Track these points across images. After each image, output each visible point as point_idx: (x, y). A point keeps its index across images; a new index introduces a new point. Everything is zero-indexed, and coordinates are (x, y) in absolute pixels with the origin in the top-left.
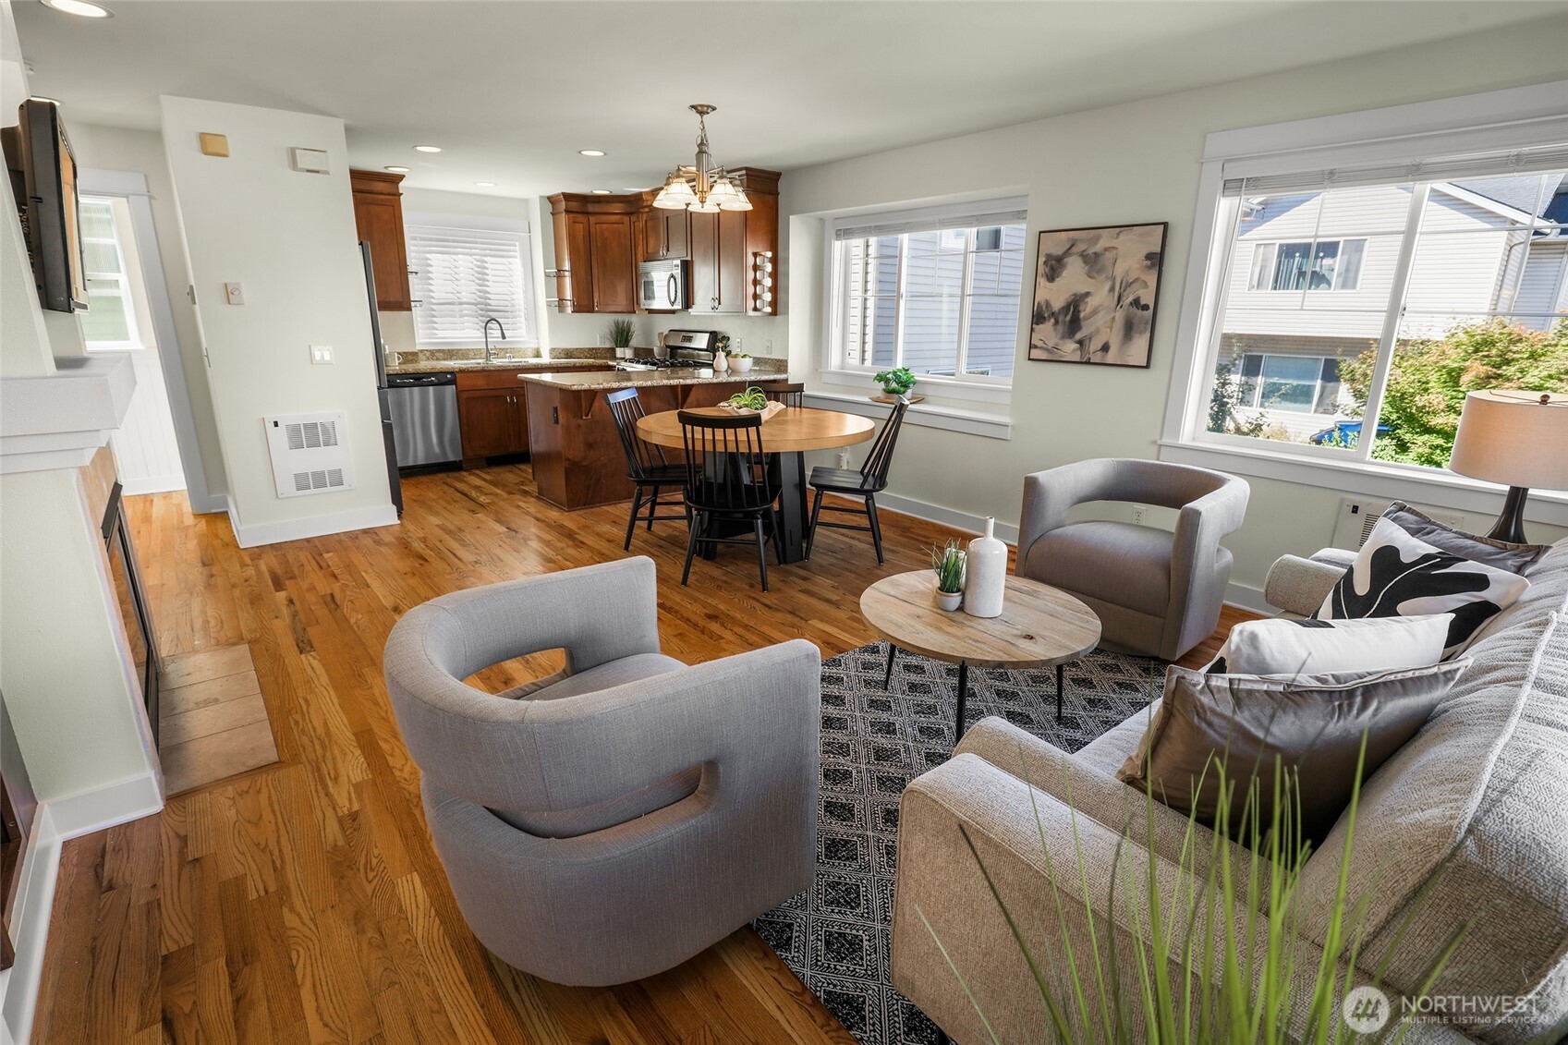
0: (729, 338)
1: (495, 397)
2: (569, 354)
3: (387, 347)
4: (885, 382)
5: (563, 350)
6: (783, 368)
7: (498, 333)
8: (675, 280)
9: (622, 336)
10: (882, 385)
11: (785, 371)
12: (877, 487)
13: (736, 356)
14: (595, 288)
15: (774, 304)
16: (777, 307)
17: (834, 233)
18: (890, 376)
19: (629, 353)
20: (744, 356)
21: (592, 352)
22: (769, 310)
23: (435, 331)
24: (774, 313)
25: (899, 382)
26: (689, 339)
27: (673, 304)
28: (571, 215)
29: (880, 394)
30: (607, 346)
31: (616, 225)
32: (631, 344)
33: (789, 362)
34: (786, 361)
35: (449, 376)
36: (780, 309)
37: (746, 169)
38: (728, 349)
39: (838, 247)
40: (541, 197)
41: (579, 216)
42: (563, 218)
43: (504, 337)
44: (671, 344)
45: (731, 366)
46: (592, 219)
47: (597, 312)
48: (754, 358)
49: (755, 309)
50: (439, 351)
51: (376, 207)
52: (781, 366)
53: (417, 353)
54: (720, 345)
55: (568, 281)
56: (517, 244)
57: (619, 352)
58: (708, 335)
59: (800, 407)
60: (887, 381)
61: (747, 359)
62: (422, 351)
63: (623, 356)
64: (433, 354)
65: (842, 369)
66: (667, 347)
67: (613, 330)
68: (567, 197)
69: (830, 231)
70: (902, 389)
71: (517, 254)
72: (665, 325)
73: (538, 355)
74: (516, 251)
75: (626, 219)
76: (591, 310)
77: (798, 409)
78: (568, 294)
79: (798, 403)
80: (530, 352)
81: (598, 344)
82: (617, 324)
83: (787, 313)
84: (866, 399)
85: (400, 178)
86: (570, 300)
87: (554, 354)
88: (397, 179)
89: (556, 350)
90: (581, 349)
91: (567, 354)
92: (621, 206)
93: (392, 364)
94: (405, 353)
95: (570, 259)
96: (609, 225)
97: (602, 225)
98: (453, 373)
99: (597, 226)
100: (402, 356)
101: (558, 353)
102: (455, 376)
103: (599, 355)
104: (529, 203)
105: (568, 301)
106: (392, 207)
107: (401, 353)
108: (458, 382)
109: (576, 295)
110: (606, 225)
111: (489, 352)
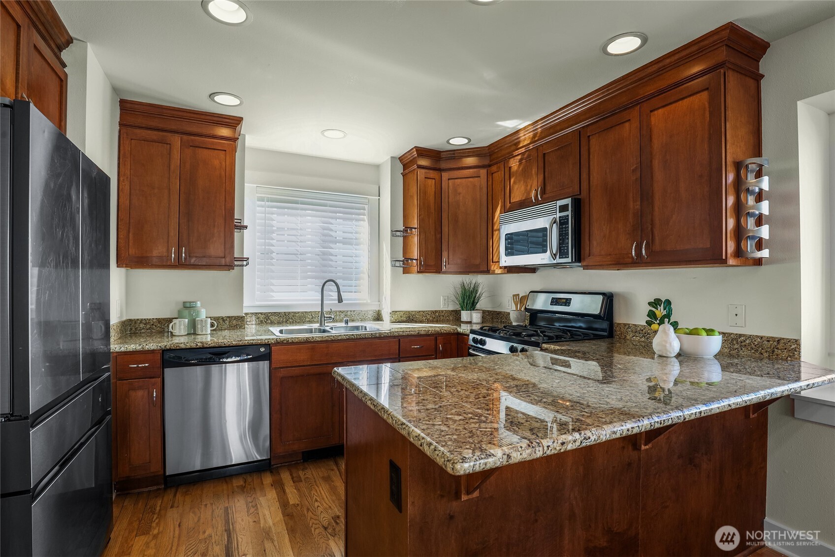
1: (320, 374)
3: (203, 311)
5: (405, 312)
7: (335, 295)
9: (469, 299)
14: (444, 247)
19: (475, 316)
21: (436, 315)
22: (766, 254)
23: (272, 294)
26: (564, 302)
27: (555, 255)
28: (422, 172)
30: (451, 308)
31: (471, 179)
32: (478, 306)
33: (802, 341)
34: (797, 340)
35: (262, 350)
37: (731, 26)
40: (393, 158)
41: (431, 172)
43: (340, 300)
44: (534, 309)
46: (446, 176)
47: (445, 273)
48: (724, 334)
49: (737, 255)
50: (274, 314)
51: (206, 152)
52: (781, 347)
53: (242, 318)
55: (415, 240)
56: (366, 207)
57: (465, 315)
63: (469, 320)
64: (266, 319)
66: (526, 310)
67: (459, 291)
71: (365, 217)
73: (378, 318)
74: (364, 215)
75: (483, 172)
76: (438, 270)
78: (415, 253)
80: (370, 315)
81: (442, 306)
82: (463, 286)
83: (795, 259)
85: (238, 121)
86: (417, 260)
87: (395, 317)
88: (234, 122)
89: (398, 313)
90: (424, 312)
91: (409, 317)
92: (470, 161)
93: (202, 331)
94: (229, 317)
95: (420, 215)
96: (464, 180)
97: (456, 180)
98: (268, 345)
99: (450, 181)
100: (224, 321)
101: (399, 316)
102: (270, 349)
103: (442, 318)
104: (377, 167)
105: (414, 261)
106: (224, 152)
107: (222, 318)
108: (274, 356)
109: (424, 255)
110: (459, 180)
111: (324, 317)
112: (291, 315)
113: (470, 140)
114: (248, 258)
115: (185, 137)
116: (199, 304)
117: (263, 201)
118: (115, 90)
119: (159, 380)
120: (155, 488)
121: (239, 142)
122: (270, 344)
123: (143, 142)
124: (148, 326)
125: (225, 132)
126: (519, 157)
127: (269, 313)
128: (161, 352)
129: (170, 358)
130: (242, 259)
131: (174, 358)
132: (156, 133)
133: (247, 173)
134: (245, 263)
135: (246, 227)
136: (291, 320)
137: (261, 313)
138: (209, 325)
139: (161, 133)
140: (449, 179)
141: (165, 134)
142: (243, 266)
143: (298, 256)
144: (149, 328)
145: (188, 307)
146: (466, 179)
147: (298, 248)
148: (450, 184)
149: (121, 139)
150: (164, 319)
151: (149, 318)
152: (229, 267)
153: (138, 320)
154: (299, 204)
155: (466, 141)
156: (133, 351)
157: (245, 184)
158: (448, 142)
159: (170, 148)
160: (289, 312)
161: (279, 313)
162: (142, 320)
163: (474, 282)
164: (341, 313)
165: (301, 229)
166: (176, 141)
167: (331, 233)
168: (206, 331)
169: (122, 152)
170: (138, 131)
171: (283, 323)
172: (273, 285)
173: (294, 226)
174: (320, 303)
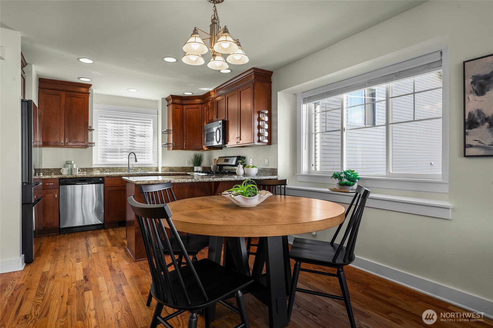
0: (245, 158)
2: (171, 169)
3: (75, 165)
4: (339, 179)
5: (169, 167)
6: (275, 173)
7: (134, 159)
8: (219, 130)
9: (198, 161)
10: (337, 181)
11: (276, 174)
12: (347, 261)
13: (249, 166)
14: (185, 138)
15: (270, 138)
16: (271, 140)
17: (302, 100)
18: (343, 175)
19: (200, 169)
20: (253, 167)
21: (184, 169)
22: (267, 141)
23: (106, 159)
24: (270, 143)
25: (349, 179)
26: (227, 161)
27: (218, 142)
28: (175, 105)
29: (336, 187)
30: (191, 166)
31: (195, 109)
32: (201, 165)
33: (278, 169)
34: (277, 169)
35: (101, 179)
36: (273, 141)
37: (254, 68)
38: (244, 163)
39: (304, 108)
40: (163, 98)
41: (178, 105)
42: (171, 106)
43: (136, 161)
44: (219, 163)
45: (246, 172)
46: (185, 107)
47: (185, 149)
48: (259, 168)
49: (259, 141)
50: (107, 168)
51: (76, 99)
52: (274, 171)
53: (92, 168)
54: (240, 161)
55: (171, 135)
56: (152, 120)
57: (196, 169)
58: (236, 158)
59: (285, 195)
60: (341, 178)
61: (255, 169)
62: (94, 168)
63: (197, 171)
64: (103, 169)
65: (309, 173)
66: (218, 165)
67: (194, 158)
68: (173, 97)
69: (300, 99)
70: (352, 183)
71: (151, 125)
72: (217, 154)
74: (151, 123)
75: (200, 106)
76: (182, 148)
77: (283, 196)
78: (171, 141)
79: (283, 192)
80: (154, 169)
81: (186, 165)
82: (196, 156)
83: (277, 143)
84: (327, 190)
85: (90, 85)
86: (172, 144)
87: (164, 169)
88: (88, 86)
89: (165, 168)
90: (178, 167)
91: (171, 170)
92: (198, 101)
93: (75, 173)
94: (86, 168)
95: (173, 125)
96: (193, 109)
97: (189, 109)
98: (103, 178)
99: (187, 110)
100: (84, 170)
101: (166, 169)
102: (104, 179)
103: (187, 170)
104: (157, 101)
105: (171, 144)
106: (84, 99)
107: (83, 169)
108: (105, 182)
109: (175, 141)
110: (190, 110)
111: (130, 169)
112: (115, 169)
113: (193, 94)
114: (95, 143)
115: (67, 93)
116: (73, 162)
117: (102, 117)
118: (38, 75)
119: (58, 190)
120: (55, 234)
121: (90, 95)
122: (104, 177)
123: (49, 95)
124: (50, 172)
125: (84, 90)
126: (210, 102)
127: (105, 168)
128: (58, 179)
129: (62, 181)
130: (92, 143)
131: (64, 182)
132: (54, 91)
133: (94, 105)
134: (93, 145)
135: (94, 130)
136: (115, 171)
137: (101, 168)
138: (78, 171)
139: (56, 91)
140: (186, 109)
141: (58, 91)
142: (92, 146)
143: (119, 142)
144: (50, 173)
145: (67, 163)
146: (194, 109)
147: (119, 139)
148: (187, 111)
149: (40, 94)
150: (57, 169)
151: (50, 168)
152: (86, 147)
153: (45, 169)
154: (119, 118)
155: (192, 94)
156: (47, 178)
157: (93, 110)
158: (184, 93)
159: (61, 97)
160: (114, 168)
161: (110, 168)
162: (47, 169)
163: (200, 154)
164: (139, 168)
165: (120, 130)
166: (63, 94)
167: (135, 132)
168: (77, 173)
169: (40, 99)
170: (47, 90)
171: (111, 172)
172: (107, 155)
173: (117, 129)
174: (128, 163)
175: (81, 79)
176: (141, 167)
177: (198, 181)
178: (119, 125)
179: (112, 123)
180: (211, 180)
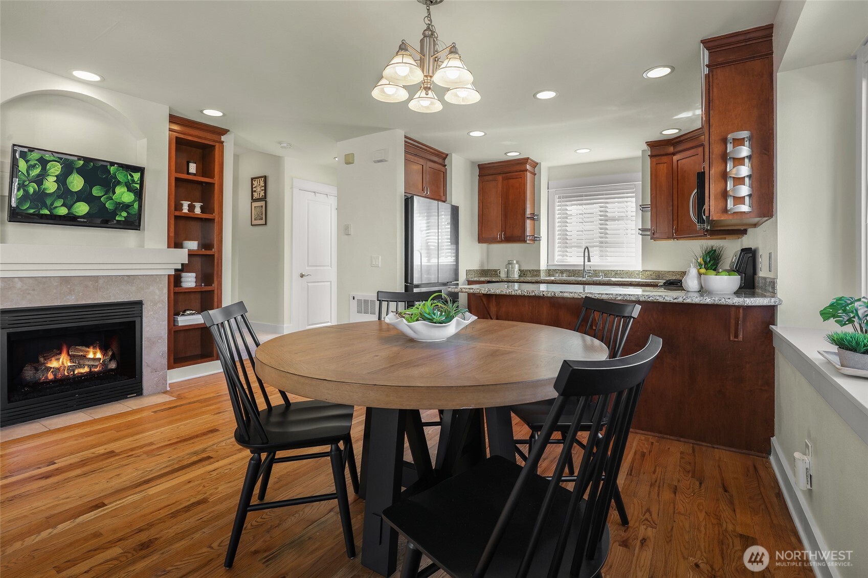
15: (767, 198)
16: (772, 205)
23: (565, 257)
24: (767, 213)
28: (656, 159)
33: (778, 281)
34: (776, 279)
36: (775, 206)
40: (643, 151)
41: (663, 157)
46: (675, 158)
47: (676, 239)
49: (726, 211)
56: (634, 191)
62: (549, 270)
68: (652, 145)
75: (700, 149)
76: (670, 236)
83: (776, 210)
85: (526, 160)
87: (646, 275)
94: (532, 270)
95: (652, 195)
100: (530, 272)
107: (529, 270)
109: (655, 224)
111: (585, 272)
112: (577, 272)
113: (680, 130)
115: (504, 175)
116: (515, 262)
123: (487, 182)
137: (558, 270)
139: (493, 176)
140: (677, 161)
143: (583, 232)
146: (689, 158)
147: (584, 227)
148: (679, 164)
150: (492, 270)
154: (583, 197)
155: (677, 131)
158: (661, 133)
159: (497, 183)
161: (569, 270)
164: (600, 272)
165: (586, 213)
166: (500, 179)
167: (607, 214)
170: (485, 177)
171: (571, 276)
172: (567, 252)
173: (581, 212)
174: (583, 263)
175: (508, 154)
176: (615, 271)
177: (533, 294)
178: (584, 206)
179: (577, 205)
180: (556, 295)
